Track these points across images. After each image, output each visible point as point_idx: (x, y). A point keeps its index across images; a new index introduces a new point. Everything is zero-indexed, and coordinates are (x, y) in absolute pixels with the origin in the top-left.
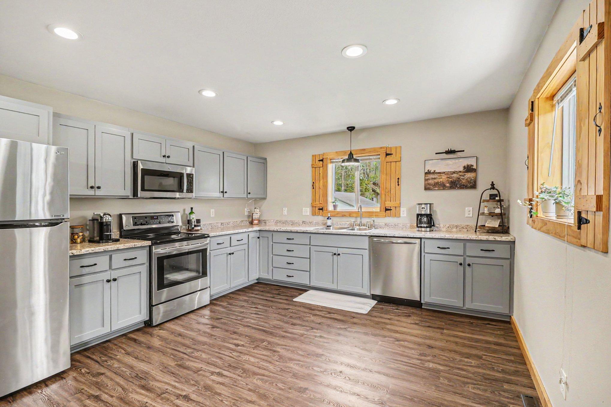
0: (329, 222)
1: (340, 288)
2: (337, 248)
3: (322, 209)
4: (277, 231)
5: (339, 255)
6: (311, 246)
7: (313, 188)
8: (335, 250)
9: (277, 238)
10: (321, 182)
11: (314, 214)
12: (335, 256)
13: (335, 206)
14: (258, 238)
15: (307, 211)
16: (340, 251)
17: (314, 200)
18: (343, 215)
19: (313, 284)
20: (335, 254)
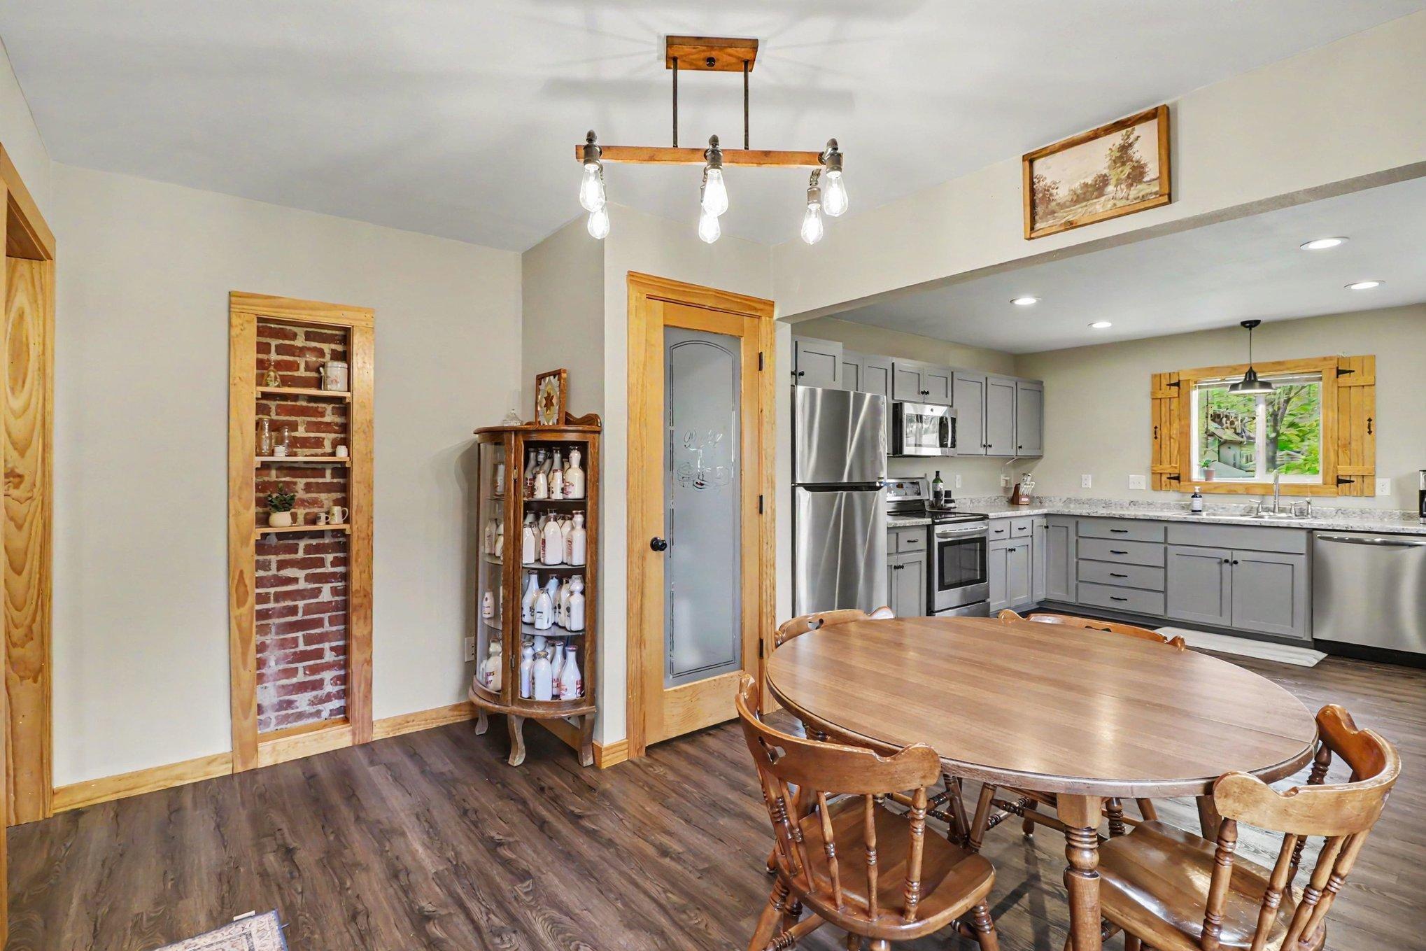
0: (1197, 504)
1: (1238, 625)
2: (1230, 551)
3: (1178, 478)
4: (1089, 517)
5: (1236, 562)
6: (1169, 546)
7: (1156, 438)
8: (1227, 555)
9: (1086, 528)
10: (1176, 425)
11: (1157, 486)
12: (1226, 566)
13: (1208, 475)
14: (1047, 527)
15: (1140, 481)
16: (1238, 556)
17: (1157, 459)
18: (1231, 491)
19: (1172, 614)
20: (1226, 561)
